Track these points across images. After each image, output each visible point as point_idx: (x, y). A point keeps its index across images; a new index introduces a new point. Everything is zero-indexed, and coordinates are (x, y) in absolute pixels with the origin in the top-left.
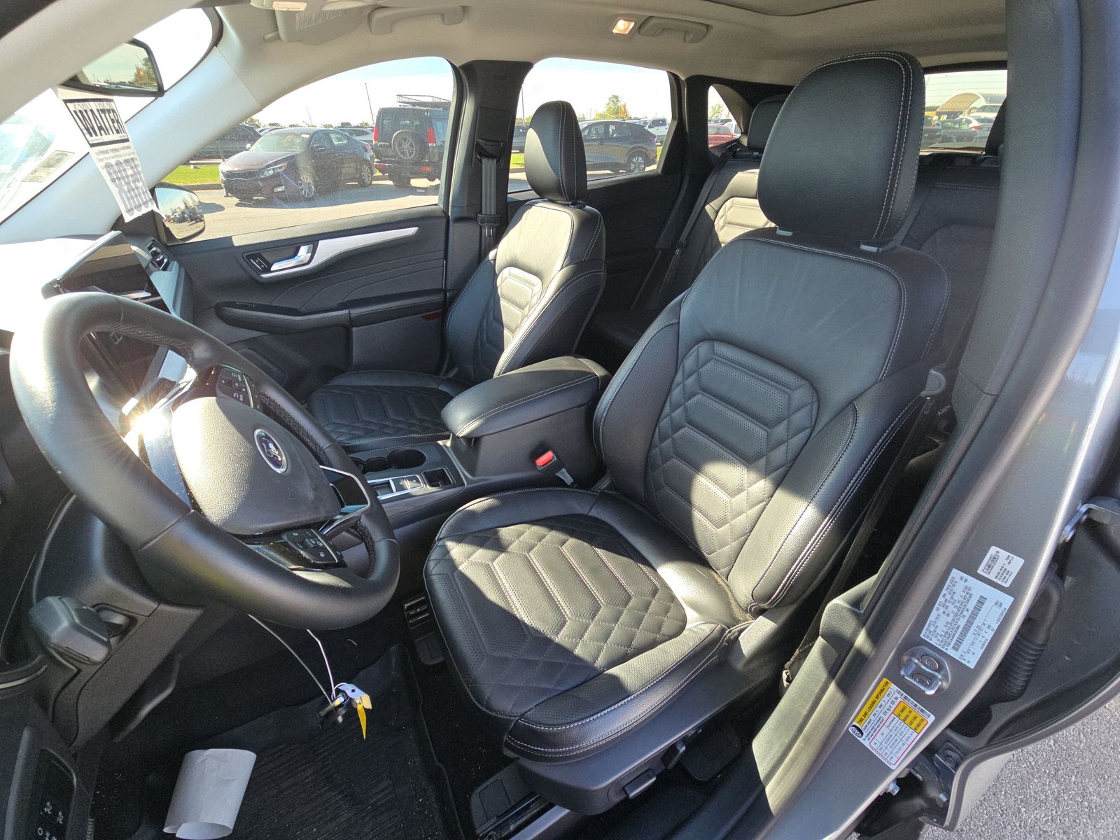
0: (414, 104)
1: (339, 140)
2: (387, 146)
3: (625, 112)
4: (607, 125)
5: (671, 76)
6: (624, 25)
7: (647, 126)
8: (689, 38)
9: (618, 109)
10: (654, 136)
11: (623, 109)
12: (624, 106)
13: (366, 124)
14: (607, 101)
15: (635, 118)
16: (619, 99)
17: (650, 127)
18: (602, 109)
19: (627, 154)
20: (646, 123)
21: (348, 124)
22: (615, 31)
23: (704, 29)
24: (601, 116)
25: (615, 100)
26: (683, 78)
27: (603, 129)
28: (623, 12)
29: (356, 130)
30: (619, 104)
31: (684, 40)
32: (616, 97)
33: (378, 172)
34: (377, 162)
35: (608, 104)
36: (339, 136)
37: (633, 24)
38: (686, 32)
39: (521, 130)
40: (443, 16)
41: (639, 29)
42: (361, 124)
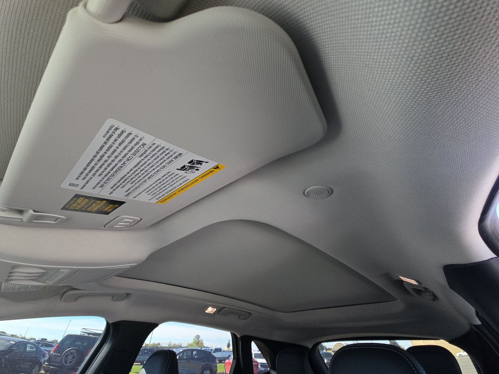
0: (89, 334)
1: (31, 348)
2: (58, 356)
3: (202, 343)
4: (192, 350)
5: (233, 335)
6: (211, 310)
7: (212, 352)
8: (242, 317)
9: (199, 341)
10: (216, 358)
11: (201, 342)
12: (202, 340)
13: (56, 341)
14: (194, 337)
15: (207, 347)
16: (200, 337)
17: (214, 352)
18: (191, 341)
19: (201, 368)
20: (212, 350)
21: (46, 339)
22: (206, 312)
23: (248, 314)
24: (190, 345)
25: (198, 337)
26: (239, 336)
27: (190, 353)
28: (210, 304)
29: (48, 344)
30: (199, 339)
31: (239, 318)
32: (199, 336)
33: (43, 371)
34: (46, 365)
35: (194, 339)
36: (33, 346)
37: (215, 310)
38: (240, 315)
39: (146, 351)
40: (113, 297)
41: (218, 312)
42: (53, 341)
